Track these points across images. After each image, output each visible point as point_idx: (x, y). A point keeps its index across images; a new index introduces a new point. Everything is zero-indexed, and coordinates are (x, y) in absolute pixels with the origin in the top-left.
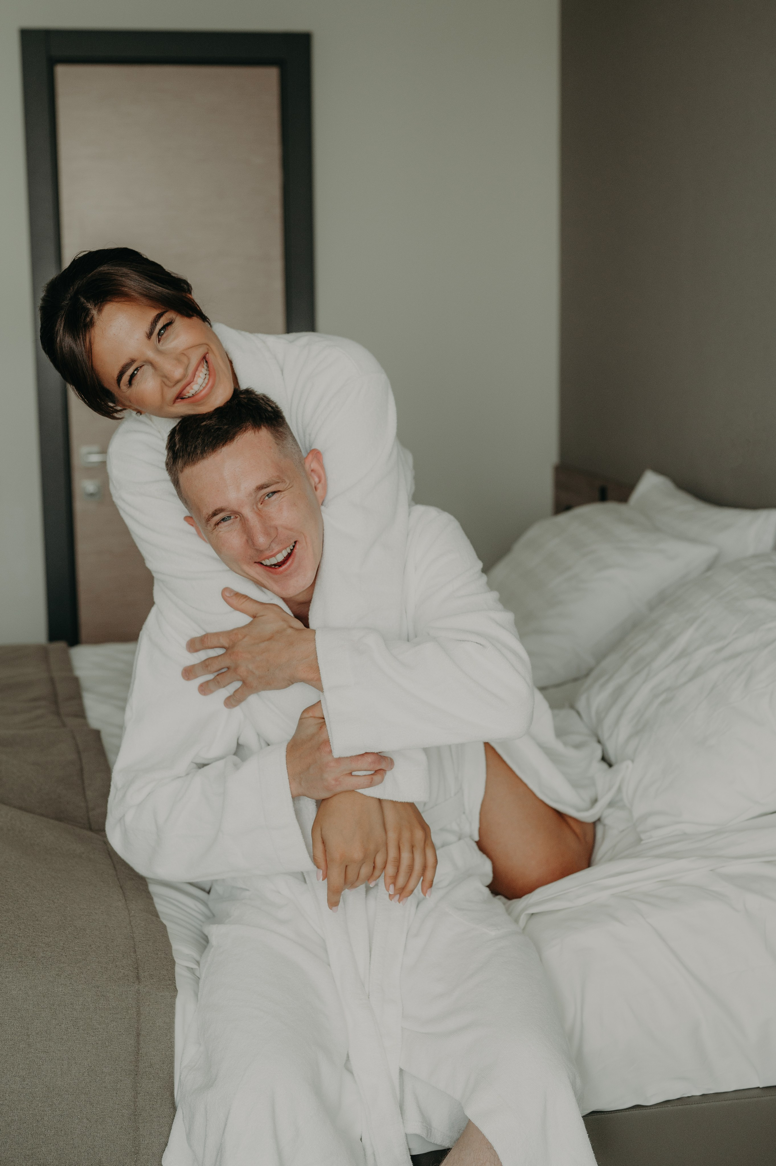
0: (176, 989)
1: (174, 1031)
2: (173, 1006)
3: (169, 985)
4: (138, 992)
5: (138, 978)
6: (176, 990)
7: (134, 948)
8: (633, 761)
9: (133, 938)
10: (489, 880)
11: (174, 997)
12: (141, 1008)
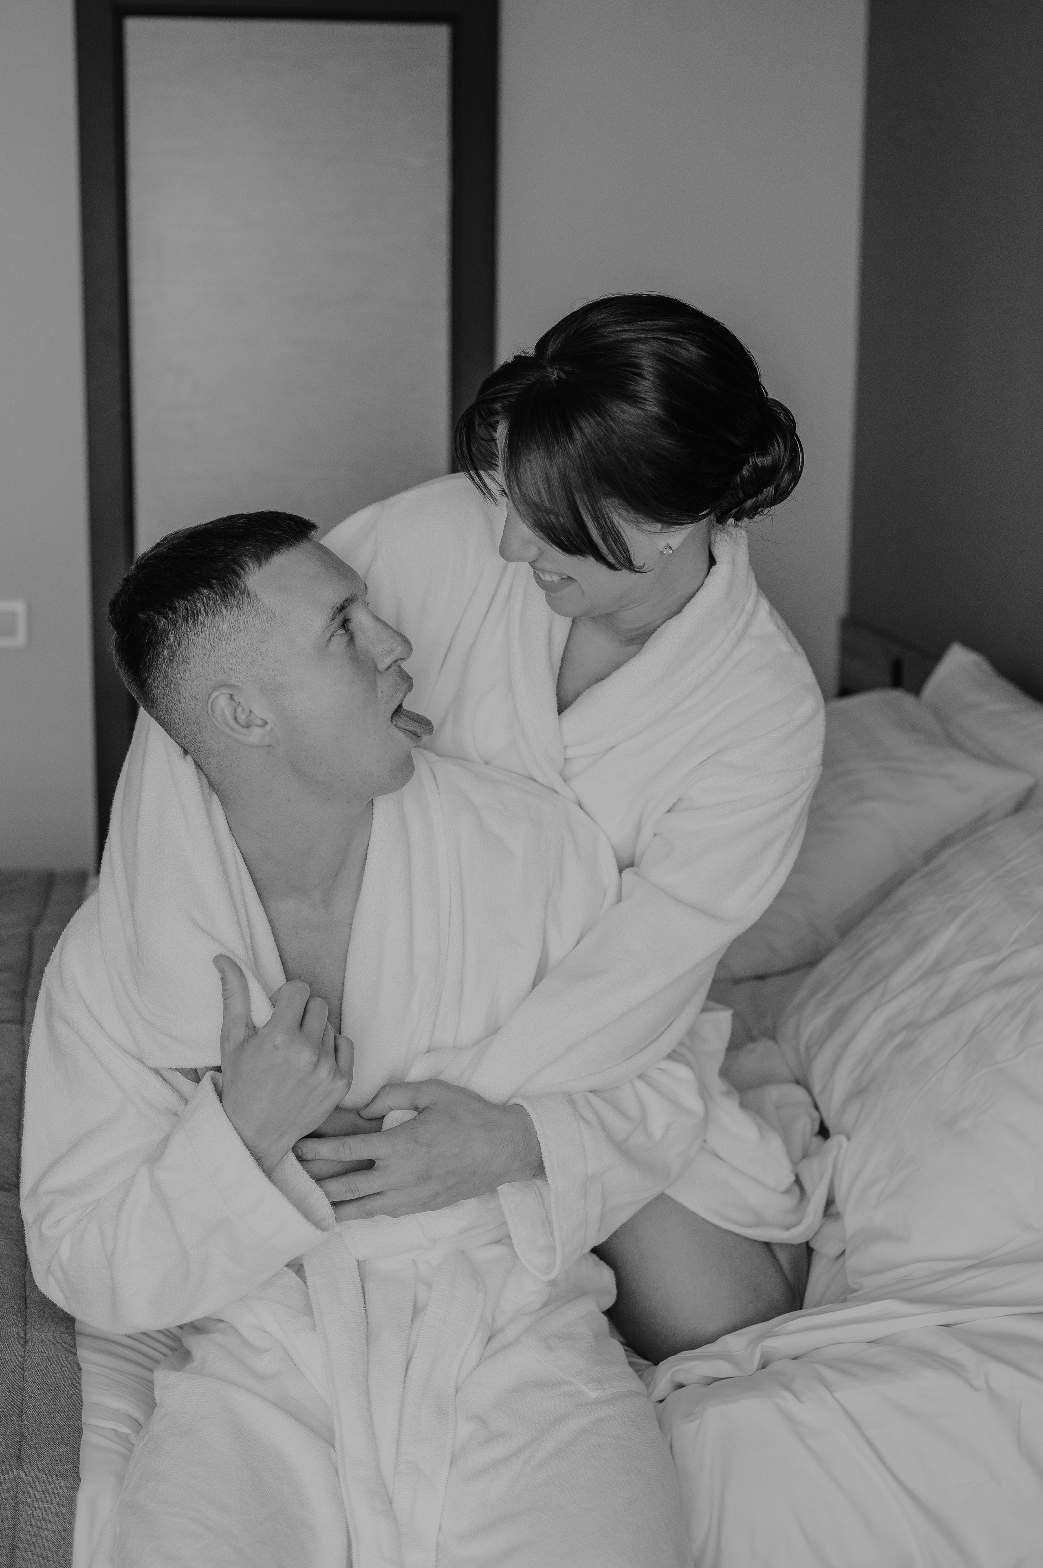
0: (78, 1476)
1: (71, 1544)
2: (71, 1505)
3: (67, 1470)
4: (17, 1480)
5: (19, 1457)
6: (78, 1478)
7: (21, 1408)
8: (849, 1139)
9: (22, 1390)
10: (609, 1300)
11: (74, 1490)
12: (21, 1506)
